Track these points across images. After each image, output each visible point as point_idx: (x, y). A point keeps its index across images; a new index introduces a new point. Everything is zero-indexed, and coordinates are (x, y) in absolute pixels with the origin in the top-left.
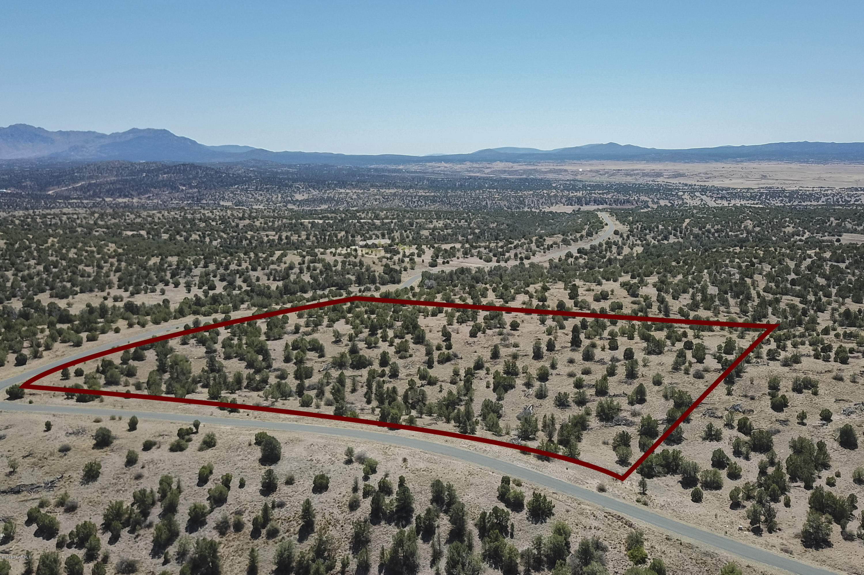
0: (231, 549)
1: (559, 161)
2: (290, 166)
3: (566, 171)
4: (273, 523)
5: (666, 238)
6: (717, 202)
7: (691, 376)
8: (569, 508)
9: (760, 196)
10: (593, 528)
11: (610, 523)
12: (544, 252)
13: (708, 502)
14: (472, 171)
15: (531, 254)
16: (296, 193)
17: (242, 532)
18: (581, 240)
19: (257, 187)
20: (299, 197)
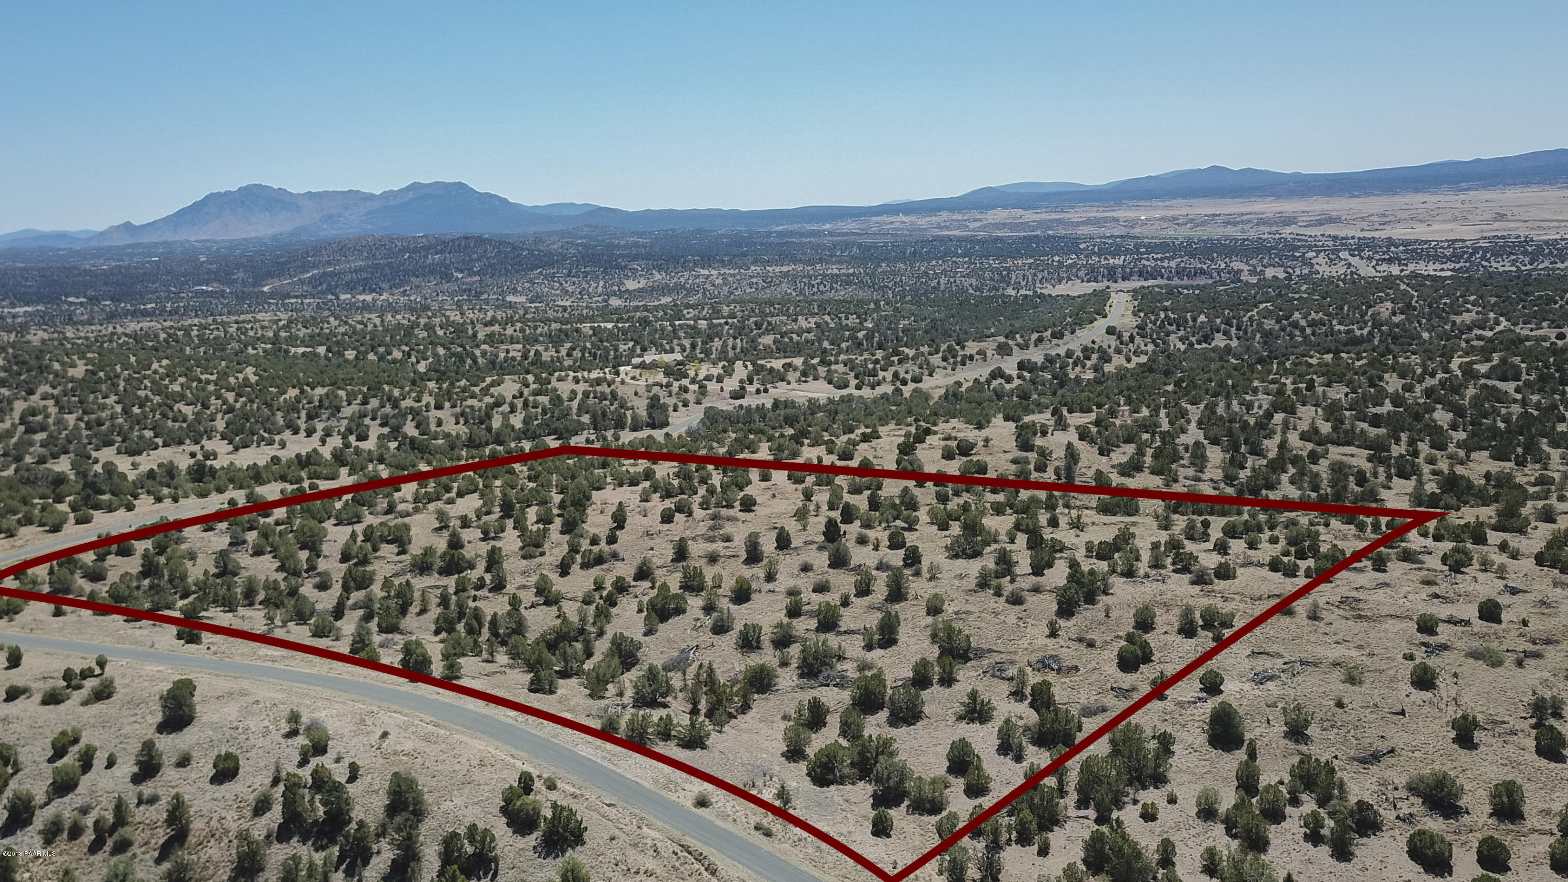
0: (52, 868)
1: (1112, 203)
2: (641, 235)
3: (1115, 220)
4: (128, 829)
5: (1207, 339)
6: (1378, 268)
7: (1003, 599)
8: (617, 833)
9: (1472, 255)
10: (642, 872)
11: (677, 864)
12: (953, 370)
13: (902, 837)
14: (947, 228)
15: (926, 372)
16: (628, 278)
17: (77, 842)
18: (1036, 345)
19: (570, 272)
20: (631, 285)
